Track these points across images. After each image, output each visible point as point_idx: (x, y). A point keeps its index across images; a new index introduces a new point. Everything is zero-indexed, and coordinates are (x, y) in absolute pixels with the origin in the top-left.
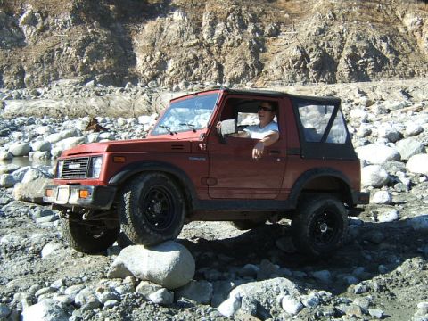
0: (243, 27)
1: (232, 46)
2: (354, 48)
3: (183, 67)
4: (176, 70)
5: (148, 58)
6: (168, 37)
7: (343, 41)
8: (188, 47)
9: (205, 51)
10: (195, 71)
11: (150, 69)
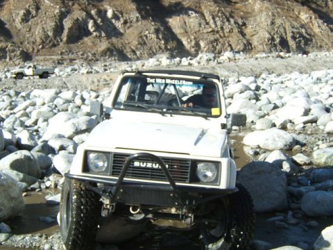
0: (228, 21)
1: (230, 32)
2: (293, 32)
3: (211, 46)
4: (207, 47)
5: (189, 40)
6: (192, 27)
7: (284, 28)
8: (207, 33)
9: (218, 36)
10: (217, 47)
11: (193, 47)
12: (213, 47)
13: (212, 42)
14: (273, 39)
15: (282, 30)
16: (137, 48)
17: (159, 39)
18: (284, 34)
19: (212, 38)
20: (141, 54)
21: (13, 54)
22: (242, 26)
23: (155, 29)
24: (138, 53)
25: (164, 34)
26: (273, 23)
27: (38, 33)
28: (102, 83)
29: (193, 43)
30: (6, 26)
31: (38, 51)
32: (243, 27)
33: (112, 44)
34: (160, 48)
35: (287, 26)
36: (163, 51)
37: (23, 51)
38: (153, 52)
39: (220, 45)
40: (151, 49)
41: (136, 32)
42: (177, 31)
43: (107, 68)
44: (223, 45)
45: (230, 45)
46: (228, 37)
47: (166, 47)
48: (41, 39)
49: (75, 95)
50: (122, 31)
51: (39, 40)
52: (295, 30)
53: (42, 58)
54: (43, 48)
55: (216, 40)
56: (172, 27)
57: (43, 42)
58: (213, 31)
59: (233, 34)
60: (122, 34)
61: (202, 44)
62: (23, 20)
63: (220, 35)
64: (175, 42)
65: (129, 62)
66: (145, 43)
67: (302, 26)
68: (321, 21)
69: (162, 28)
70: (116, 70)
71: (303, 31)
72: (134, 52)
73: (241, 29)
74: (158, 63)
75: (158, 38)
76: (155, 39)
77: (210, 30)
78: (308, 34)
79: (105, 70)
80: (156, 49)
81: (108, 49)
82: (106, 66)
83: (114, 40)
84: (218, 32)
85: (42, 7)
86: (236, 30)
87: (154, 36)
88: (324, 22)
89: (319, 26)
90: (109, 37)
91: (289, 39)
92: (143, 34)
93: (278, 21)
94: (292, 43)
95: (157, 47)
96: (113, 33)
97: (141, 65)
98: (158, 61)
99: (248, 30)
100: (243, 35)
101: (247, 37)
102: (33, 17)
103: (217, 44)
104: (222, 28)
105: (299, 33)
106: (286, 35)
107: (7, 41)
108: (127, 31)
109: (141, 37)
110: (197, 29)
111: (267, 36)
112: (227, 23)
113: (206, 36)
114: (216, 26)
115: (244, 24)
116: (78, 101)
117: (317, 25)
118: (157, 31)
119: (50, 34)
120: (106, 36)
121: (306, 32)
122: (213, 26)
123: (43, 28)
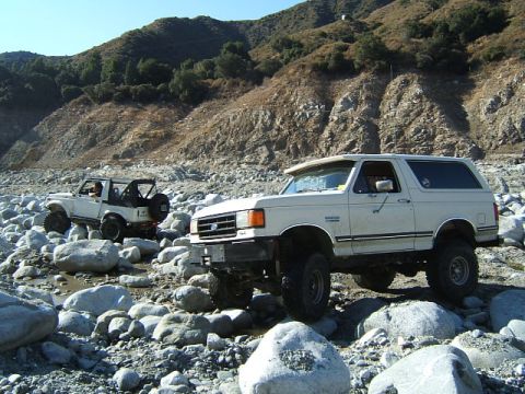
21: (461, 151)
27: (502, 125)
30: (468, 118)
31: (497, 147)
37: (477, 147)
48: (504, 132)
51: (500, 134)
53: (498, 156)
54: (503, 143)
57: (506, 136)
62: (488, 109)
85: (517, 93)
102: (502, 105)
107: (460, 135)
119: (518, 126)
123: (510, 119)
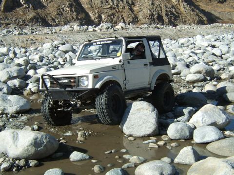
12: (111, 18)
13: (110, 15)
14: (152, 15)
15: (159, 9)
16: (56, 17)
17: (73, 11)
18: (160, 12)
19: (110, 13)
20: (59, 21)
22: (132, 4)
23: (69, 4)
24: (57, 21)
25: (75, 8)
26: (153, 4)
28: (29, 42)
29: (97, 15)
32: (132, 6)
33: (38, 14)
34: (73, 18)
35: (163, 6)
36: (75, 21)
38: (68, 20)
39: (116, 17)
40: (66, 18)
41: (56, 6)
42: (86, 6)
43: (34, 31)
44: (118, 17)
45: (123, 18)
46: (122, 12)
47: (77, 18)
49: (9, 50)
50: (45, 4)
52: (168, 9)
55: (113, 14)
56: (82, 3)
58: (111, 7)
59: (125, 10)
60: (45, 7)
61: (103, 17)
63: (116, 11)
64: (84, 14)
65: (50, 28)
66: (62, 14)
67: (173, 7)
68: (185, 4)
69: (75, 4)
70: (40, 33)
71: (174, 10)
72: (53, 20)
73: (131, 7)
74: (71, 29)
75: (71, 10)
76: (69, 12)
77: (109, 6)
78: (177, 13)
79: (32, 32)
80: (70, 19)
81: (35, 17)
82: (33, 29)
83: (39, 11)
84: (114, 8)
86: (127, 8)
87: (68, 9)
88: (188, 4)
89: (184, 7)
90: (35, 8)
91: (164, 15)
92: (60, 8)
93: (157, 3)
94: (165, 18)
95: (71, 17)
96: (38, 6)
97: (59, 29)
98: (71, 27)
99: (136, 8)
100: (132, 11)
101: (135, 13)
103: (114, 17)
104: (117, 6)
105: (170, 11)
106: (162, 12)
108: (49, 5)
109: (59, 9)
110: (99, 5)
111: (149, 12)
112: (121, 2)
113: (106, 11)
114: (114, 4)
115: (133, 4)
116: (11, 55)
117: (182, 6)
118: (71, 6)
120: (33, 8)
121: (175, 11)
122: (111, 4)
